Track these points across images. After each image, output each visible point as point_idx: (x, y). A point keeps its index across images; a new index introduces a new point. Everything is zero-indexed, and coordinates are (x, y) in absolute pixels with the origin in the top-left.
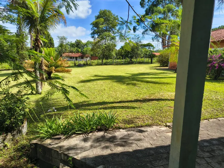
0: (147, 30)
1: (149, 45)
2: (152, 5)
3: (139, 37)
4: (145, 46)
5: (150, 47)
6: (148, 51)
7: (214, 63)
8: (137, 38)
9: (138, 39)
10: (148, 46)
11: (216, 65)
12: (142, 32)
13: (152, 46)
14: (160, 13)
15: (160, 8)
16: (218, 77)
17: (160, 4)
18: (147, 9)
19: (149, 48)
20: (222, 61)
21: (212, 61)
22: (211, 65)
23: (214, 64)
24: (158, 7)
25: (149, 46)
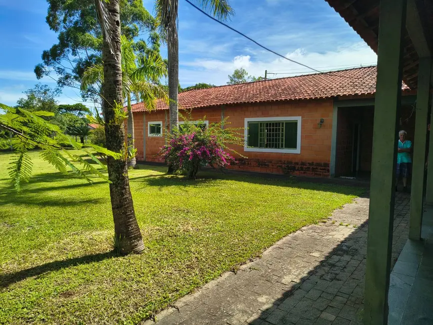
0: (67, 77)
1: (79, 108)
2: (74, 27)
3: (48, 90)
4: (71, 110)
5: (82, 112)
6: (77, 121)
7: (185, 150)
8: (42, 91)
9: (45, 94)
10: (78, 110)
11: (189, 153)
12: (57, 79)
13: (86, 110)
14: (92, 45)
15: (91, 35)
16: (195, 174)
17: (91, 28)
18: (62, 34)
19: (80, 113)
20: (198, 145)
21: (183, 146)
22: (181, 153)
23: (186, 152)
24: (87, 34)
25: (80, 110)
